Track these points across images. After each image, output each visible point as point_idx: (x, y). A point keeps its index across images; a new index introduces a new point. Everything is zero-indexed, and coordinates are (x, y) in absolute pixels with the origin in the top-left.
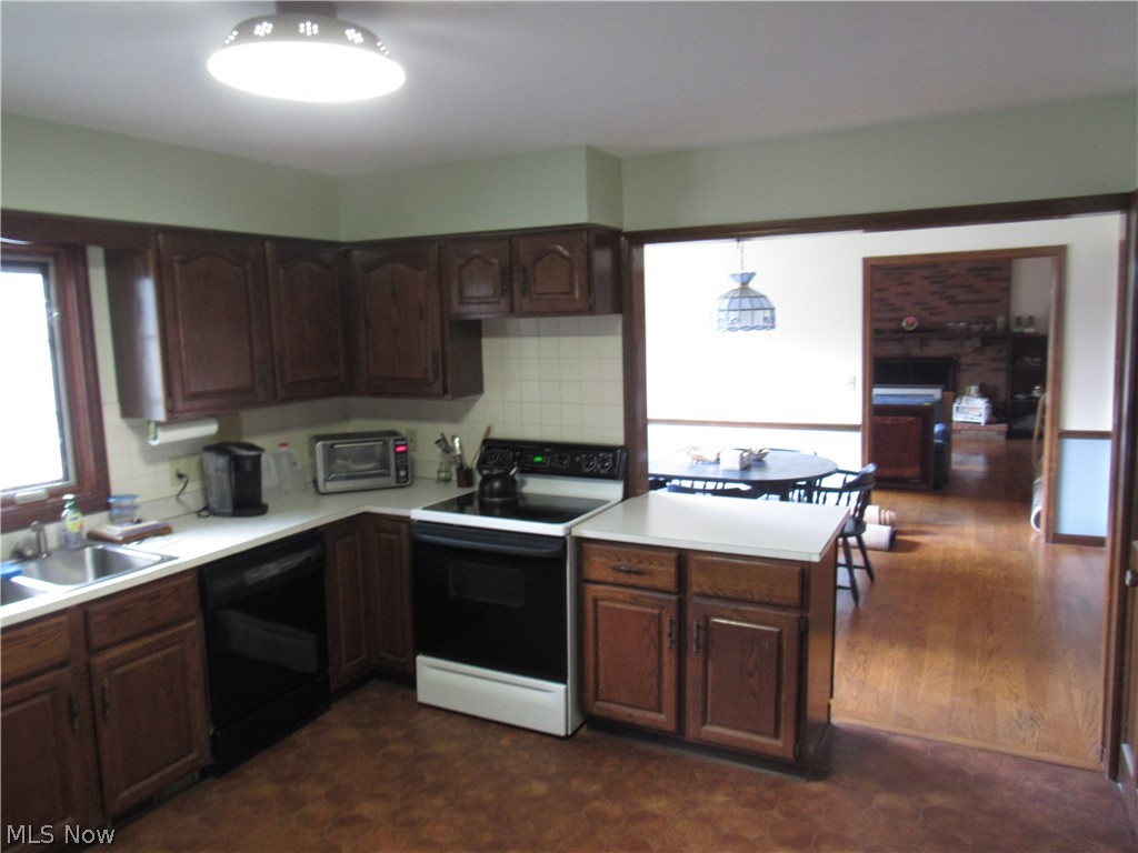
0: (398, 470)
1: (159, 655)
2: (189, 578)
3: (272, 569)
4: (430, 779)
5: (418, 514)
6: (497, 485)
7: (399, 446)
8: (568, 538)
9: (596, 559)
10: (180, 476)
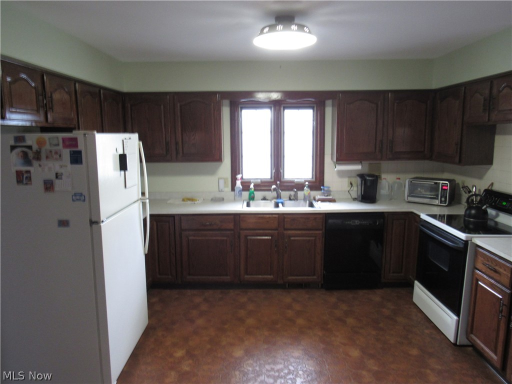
0: (441, 197)
1: (308, 238)
2: (321, 216)
3: (357, 222)
4: (381, 325)
5: (424, 216)
6: (473, 212)
7: (444, 186)
8: (469, 242)
9: (479, 257)
10: (351, 184)
